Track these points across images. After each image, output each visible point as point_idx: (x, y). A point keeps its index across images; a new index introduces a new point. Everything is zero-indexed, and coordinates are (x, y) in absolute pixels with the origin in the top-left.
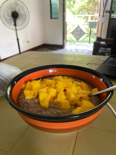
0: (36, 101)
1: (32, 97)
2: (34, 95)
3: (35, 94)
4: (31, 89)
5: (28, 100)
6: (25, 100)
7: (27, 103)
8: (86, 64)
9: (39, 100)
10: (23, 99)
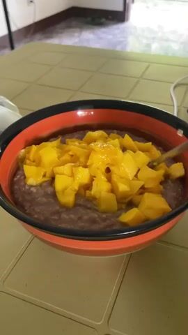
0: (49, 190)
1: (40, 180)
2: (44, 176)
3: (48, 175)
4: (38, 163)
5: (32, 186)
6: (27, 187)
7: (30, 193)
8: (173, 85)
9: (54, 188)
10: (22, 184)
